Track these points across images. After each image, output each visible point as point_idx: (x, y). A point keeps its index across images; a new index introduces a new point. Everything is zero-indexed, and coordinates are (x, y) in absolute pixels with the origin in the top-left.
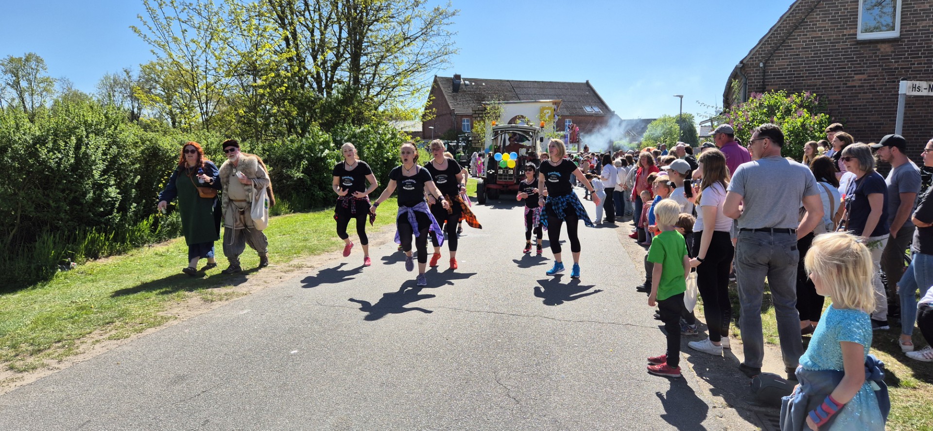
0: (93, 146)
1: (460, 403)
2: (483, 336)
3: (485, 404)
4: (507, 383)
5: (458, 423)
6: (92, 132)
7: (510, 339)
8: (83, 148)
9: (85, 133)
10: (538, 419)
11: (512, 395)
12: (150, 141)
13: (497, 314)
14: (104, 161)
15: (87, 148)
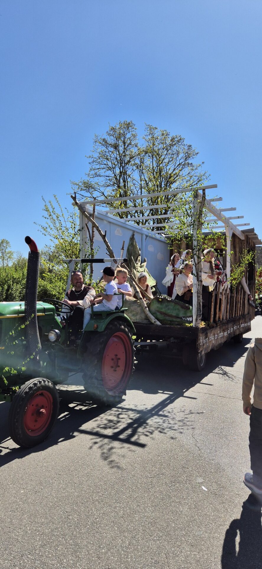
0: (14, 290)
1: (165, 446)
2: (195, 408)
3: (180, 448)
4: (198, 438)
5: (158, 457)
6: (16, 282)
7: (212, 411)
8: (10, 291)
9: (12, 283)
10: (208, 461)
11: (198, 445)
12: (43, 287)
13: (210, 395)
14: (19, 297)
15: (12, 290)
